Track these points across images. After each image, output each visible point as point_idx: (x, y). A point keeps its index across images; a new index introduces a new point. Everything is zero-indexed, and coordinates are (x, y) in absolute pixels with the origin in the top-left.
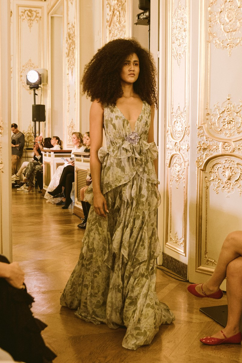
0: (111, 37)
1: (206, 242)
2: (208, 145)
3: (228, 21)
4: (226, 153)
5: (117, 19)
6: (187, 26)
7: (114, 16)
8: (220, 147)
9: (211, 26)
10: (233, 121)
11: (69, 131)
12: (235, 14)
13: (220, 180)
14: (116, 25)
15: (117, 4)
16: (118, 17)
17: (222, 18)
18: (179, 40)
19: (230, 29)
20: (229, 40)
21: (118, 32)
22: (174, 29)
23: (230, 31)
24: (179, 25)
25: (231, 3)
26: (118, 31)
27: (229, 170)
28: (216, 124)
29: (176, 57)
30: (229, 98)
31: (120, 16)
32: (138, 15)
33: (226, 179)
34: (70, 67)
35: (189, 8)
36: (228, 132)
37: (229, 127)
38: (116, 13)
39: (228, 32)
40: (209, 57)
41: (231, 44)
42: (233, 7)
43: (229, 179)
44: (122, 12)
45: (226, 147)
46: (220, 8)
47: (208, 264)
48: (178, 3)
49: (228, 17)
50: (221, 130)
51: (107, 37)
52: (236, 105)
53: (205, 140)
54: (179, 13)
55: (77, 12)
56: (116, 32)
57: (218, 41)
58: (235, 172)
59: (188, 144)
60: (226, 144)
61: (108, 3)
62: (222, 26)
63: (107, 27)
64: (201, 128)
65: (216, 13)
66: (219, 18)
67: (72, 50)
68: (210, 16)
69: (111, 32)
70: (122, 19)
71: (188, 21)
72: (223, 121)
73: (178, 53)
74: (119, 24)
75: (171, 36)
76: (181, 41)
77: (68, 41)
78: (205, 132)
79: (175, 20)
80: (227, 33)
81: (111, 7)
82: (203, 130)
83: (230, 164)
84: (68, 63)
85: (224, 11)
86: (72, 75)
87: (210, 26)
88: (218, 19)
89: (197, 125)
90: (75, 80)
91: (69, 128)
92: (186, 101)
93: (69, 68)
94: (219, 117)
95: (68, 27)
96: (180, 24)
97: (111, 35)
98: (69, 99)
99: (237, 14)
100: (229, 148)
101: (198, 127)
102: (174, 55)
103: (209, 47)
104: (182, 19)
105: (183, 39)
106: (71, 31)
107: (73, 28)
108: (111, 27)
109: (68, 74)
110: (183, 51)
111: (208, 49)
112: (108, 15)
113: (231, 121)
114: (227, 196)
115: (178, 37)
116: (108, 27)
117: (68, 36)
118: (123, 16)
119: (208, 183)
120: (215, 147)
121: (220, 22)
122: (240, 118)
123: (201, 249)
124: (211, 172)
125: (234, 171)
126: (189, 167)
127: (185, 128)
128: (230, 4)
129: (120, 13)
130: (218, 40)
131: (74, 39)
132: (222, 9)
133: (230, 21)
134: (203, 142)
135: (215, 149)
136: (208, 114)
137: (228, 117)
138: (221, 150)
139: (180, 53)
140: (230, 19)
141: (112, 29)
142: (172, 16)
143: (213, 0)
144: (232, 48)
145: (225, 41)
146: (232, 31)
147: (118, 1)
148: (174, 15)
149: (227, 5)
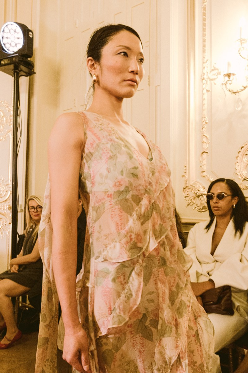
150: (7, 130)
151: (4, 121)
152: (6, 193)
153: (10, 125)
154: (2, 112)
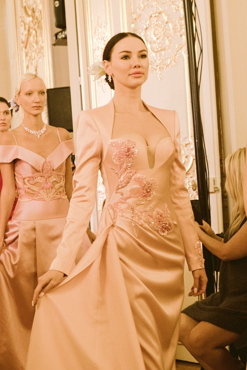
0: (28, 61)
3: (155, 39)
5: (34, 39)
7: (30, 35)
12: (163, 31)
14: (33, 46)
15: (33, 22)
16: (34, 37)
17: (148, 35)
19: (158, 49)
20: (159, 60)
21: (36, 54)
22: (95, 50)
23: (158, 51)
25: (157, 18)
26: (36, 53)
29: (100, 83)
31: (37, 36)
32: (55, 34)
35: (111, 26)
38: (32, 32)
41: (161, 66)
42: (160, 22)
44: (39, 31)
46: (145, 25)
48: (98, 20)
49: (154, 34)
51: (23, 61)
54: (99, 31)
56: (33, 54)
61: (22, 20)
62: (149, 45)
63: (22, 49)
65: (141, 30)
66: (144, 35)
69: (28, 55)
70: (40, 39)
74: (36, 45)
79: (96, 40)
80: (155, 53)
81: (26, 25)
85: (150, 28)
88: (144, 37)
97: (28, 58)
99: (164, 31)
102: (98, 81)
108: (27, 49)
112: (23, 34)
115: (100, 59)
116: (24, 49)
118: (40, 35)
121: (146, 41)
128: (156, 20)
129: (36, 32)
132: (148, 26)
133: (158, 39)
140: (157, 36)
141: (28, 51)
142: (92, 35)
143: (137, 16)
144: (162, 70)
145: (154, 62)
146: (160, 51)
147: (33, 17)
148: (94, 34)
149: (152, 20)
150: (177, 46)
151: (170, 30)
152: (186, 159)
153: (181, 35)
154: (165, 15)
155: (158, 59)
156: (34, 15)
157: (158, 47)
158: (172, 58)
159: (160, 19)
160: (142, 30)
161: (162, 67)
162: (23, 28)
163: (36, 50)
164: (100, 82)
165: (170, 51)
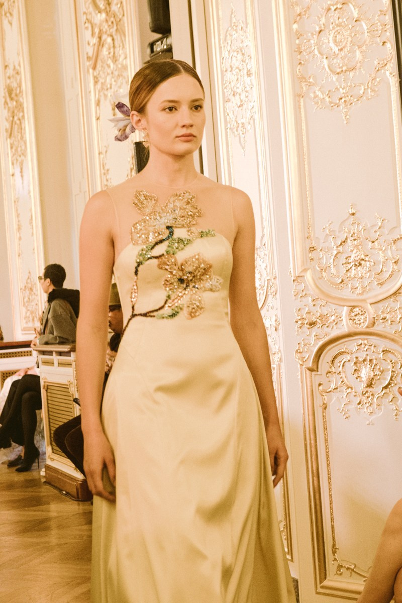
0: (99, 92)
1: (333, 527)
2: (319, 315)
3: (336, 49)
4: (357, 330)
5: (109, 53)
6: (252, 65)
7: (103, 46)
8: (344, 317)
9: (303, 63)
10: (366, 261)
11: (24, 299)
12: (350, 35)
13: (350, 389)
14: (107, 65)
15: (107, 21)
16: (109, 48)
17: (323, 44)
18: (238, 95)
19: (342, 67)
20: (343, 89)
21: (113, 80)
22: (226, 71)
23: (342, 71)
24: (236, 63)
25: (339, 13)
26: (113, 77)
27: (368, 366)
28: (332, 268)
30: (353, 211)
31: (114, 47)
32: (149, 44)
33: (363, 385)
34: (17, 160)
35: (255, 28)
36: (358, 285)
37: (359, 272)
38: (105, 40)
39: (338, 74)
40: (304, 127)
41: (347, 99)
42: (345, 20)
43: (370, 385)
44: (119, 37)
45: (356, 315)
46: (318, 26)
47: (341, 574)
48: (231, 17)
49: (335, 41)
50: (343, 281)
51: (90, 92)
52: (369, 226)
53: (312, 304)
54: (233, 37)
55: (24, 42)
56: (108, 80)
57: (318, 93)
58: (381, 369)
59: (276, 315)
60: (355, 310)
61: (87, 19)
62: (325, 62)
63: (88, 71)
64: (298, 279)
65: (310, 34)
66: (316, 44)
67: (18, 122)
68: (297, 42)
69: (99, 81)
70: (119, 51)
71: (253, 53)
72: (345, 261)
73: (239, 122)
74: (114, 64)
75: (222, 88)
76: (243, 97)
77: (7, 104)
78: (310, 287)
79: (227, 52)
80: (336, 76)
81: (94, 27)
82: (305, 283)
83: (368, 353)
84: (12, 151)
85: (327, 30)
86: (22, 176)
87: (300, 63)
88: (316, 47)
89: (292, 272)
90: (29, 186)
91: (24, 292)
92: (265, 224)
93: (15, 162)
94: (335, 252)
95: (5, 74)
96: (237, 60)
97: (99, 86)
98: (19, 229)
99: (353, 34)
100: (362, 317)
101: (293, 278)
102: (232, 127)
103: (302, 107)
104: (241, 51)
105: (247, 92)
106: (12, 82)
107: (17, 76)
108: (97, 71)
109: (13, 175)
110: (248, 116)
111: (300, 112)
112: (89, 44)
113: (363, 260)
114: (368, 422)
115: (235, 88)
116: (91, 71)
117: (7, 94)
118: (121, 45)
119: (325, 397)
120: (333, 318)
121: (320, 53)
122: (380, 252)
123: (324, 543)
124: (330, 372)
125: (378, 367)
126: (283, 365)
127: (268, 280)
128: (338, 15)
129: (113, 40)
130: (318, 90)
131: (21, 99)
132: (323, 26)
133: (341, 50)
134: (307, 309)
135: (335, 323)
136: (312, 249)
137: (354, 251)
138: (347, 324)
139: (243, 121)
140: (340, 46)
141: (99, 74)
142: (220, 44)
143: (303, 9)
144: (349, 106)
145: (335, 91)
146: (346, 71)
147: (107, 14)
148: (223, 43)
149: (331, 16)
151: (363, 33)
153: (384, 42)
154: (354, 6)
155: (343, 87)
156: (110, 8)
157: (341, 65)
158: (368, 84)
159: (345, 14)
160: (312, 34)
161: (350, 100)
162: (89, 32)
163: (112, 73)
164: (235, 129)
165: (363, 72)
